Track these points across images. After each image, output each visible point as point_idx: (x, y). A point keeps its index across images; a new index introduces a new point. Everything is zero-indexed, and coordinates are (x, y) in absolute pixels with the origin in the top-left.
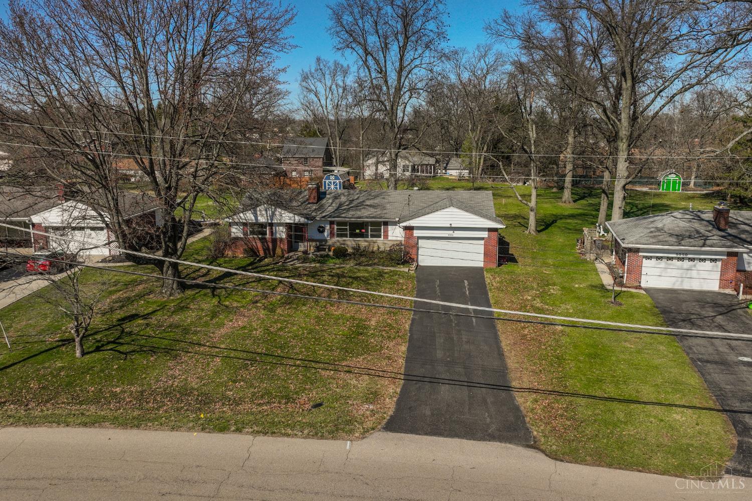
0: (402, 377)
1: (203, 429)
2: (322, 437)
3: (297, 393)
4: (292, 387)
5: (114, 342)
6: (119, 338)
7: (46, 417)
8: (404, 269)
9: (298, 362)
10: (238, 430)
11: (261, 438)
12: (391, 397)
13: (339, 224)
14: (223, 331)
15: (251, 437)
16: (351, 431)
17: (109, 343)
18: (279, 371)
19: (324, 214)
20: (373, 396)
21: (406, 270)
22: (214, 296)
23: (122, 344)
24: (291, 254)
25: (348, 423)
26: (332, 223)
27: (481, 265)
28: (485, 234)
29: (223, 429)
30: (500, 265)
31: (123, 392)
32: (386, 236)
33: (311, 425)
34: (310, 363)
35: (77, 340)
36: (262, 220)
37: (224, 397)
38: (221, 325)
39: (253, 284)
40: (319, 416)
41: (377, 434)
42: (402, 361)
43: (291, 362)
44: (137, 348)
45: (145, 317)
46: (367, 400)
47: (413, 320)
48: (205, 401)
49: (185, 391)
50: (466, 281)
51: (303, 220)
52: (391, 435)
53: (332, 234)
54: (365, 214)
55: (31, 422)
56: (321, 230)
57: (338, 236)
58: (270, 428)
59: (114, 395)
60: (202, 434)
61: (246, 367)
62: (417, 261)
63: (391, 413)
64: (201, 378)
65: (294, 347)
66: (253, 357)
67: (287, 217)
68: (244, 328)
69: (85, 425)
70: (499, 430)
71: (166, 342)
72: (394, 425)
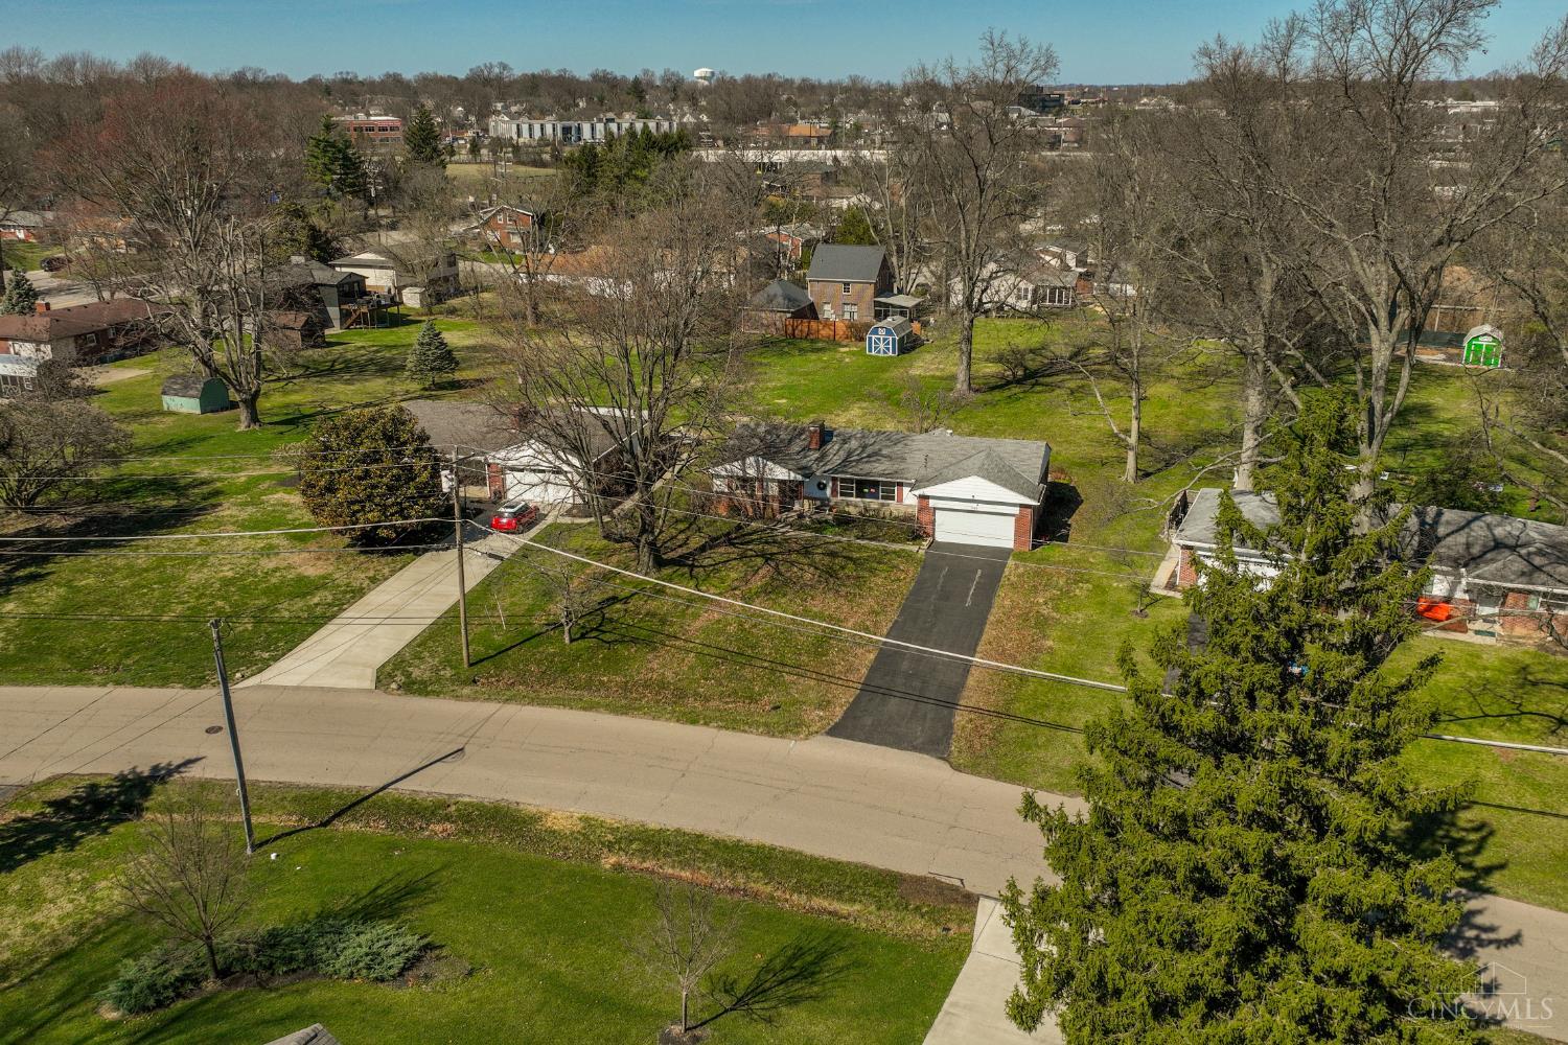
0: (860, 686)
1: (678, 721)
2: (773, 736)
3: (760, 695)
4: (757, 689)
5: (596, 629)
6: (601, 625)
7: (553, 699)
8: (911, 547)
9: (766, 664)
10: (706, 724)
11: (723, 732)
12: (842, 707)
13: (843, 480)
14: (698, 624)
15: (715, 731)
16: (798, 733)
17: (592, 630)
18: (747, 672)
19: (827, 468)
20: (824, 704)
21: (915, 548)
22: (692, 576)
23: (604, 632)
24: (784, 515)
25: (797, 725)
26: (834, 479)
27: (1010, 545)
28: (1016, 510)
29: (694, 722)
30: (1034, 547)
31: (610, 681)
32: (900, 500)
33: (766, 725)
34: (778, 665)
35: (567, 628)
36: (752, 472)
37: (696, 694)
38: (696, 616)
39: (734, 563)
40: (774, 718)
41: (819, 737)
42: (864, 671)
43: (758, 663)
44: (618, 637)
45: (626, 600)
46: (820, 707)
47: (896, 621)
48: (680, 695)
49: (663, 685)
50: (979, 572)
51: (799, 478)
52: (830, 738)
53: (834, 491)
54: (878, 469)
55: (543, 703)
56: (822, 487)
57: (842, 494)
58: (732, 724)
59: (602, 683)
60: (677, 725)
61: (717, 664)
62: (933, 536)
63: (837, 720)
64: (677, 674)
65: (764, 648)
66: (725, 656)
67: (781, 473)
68: (719, 621)
69: (585, 709)
70: (923, 743)
71: (645, 632)
72: (835, 731)
